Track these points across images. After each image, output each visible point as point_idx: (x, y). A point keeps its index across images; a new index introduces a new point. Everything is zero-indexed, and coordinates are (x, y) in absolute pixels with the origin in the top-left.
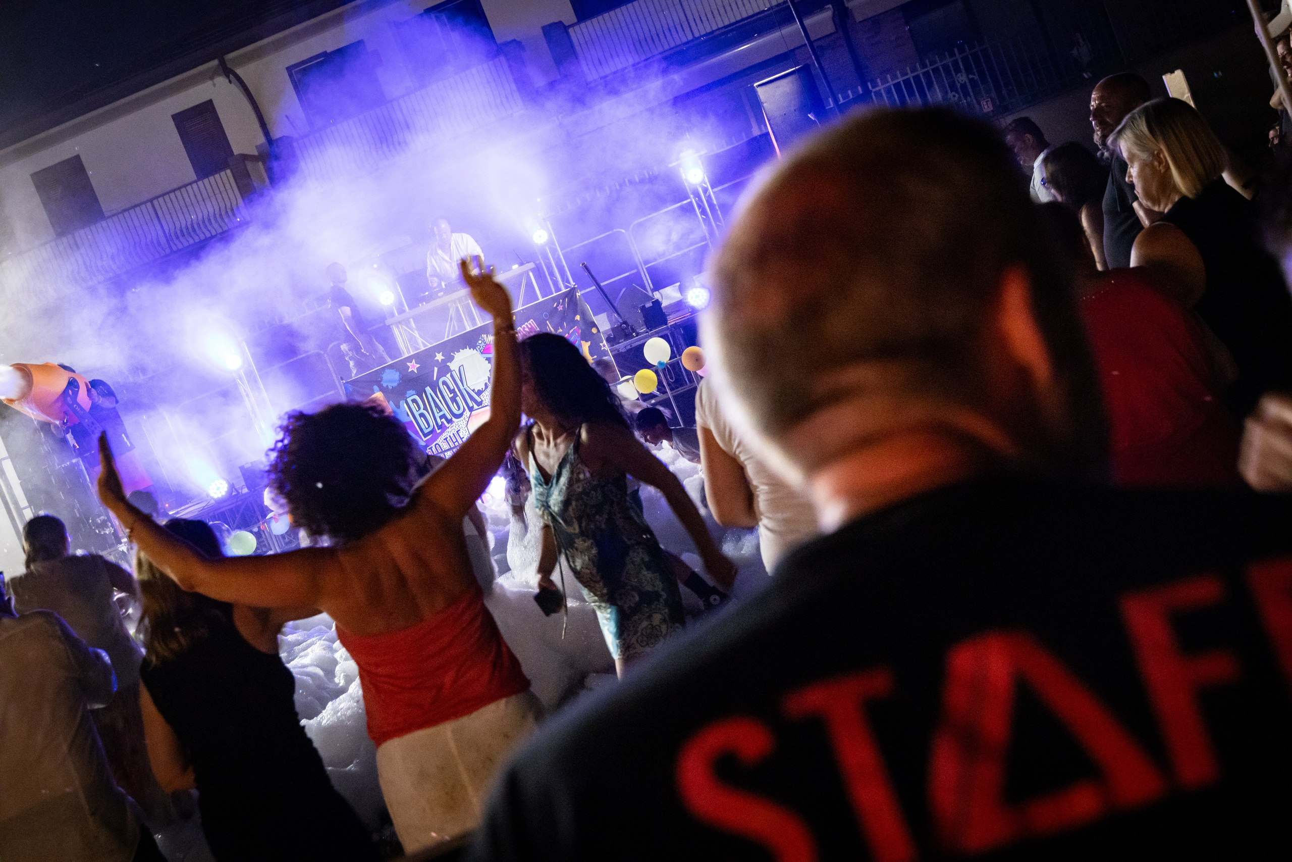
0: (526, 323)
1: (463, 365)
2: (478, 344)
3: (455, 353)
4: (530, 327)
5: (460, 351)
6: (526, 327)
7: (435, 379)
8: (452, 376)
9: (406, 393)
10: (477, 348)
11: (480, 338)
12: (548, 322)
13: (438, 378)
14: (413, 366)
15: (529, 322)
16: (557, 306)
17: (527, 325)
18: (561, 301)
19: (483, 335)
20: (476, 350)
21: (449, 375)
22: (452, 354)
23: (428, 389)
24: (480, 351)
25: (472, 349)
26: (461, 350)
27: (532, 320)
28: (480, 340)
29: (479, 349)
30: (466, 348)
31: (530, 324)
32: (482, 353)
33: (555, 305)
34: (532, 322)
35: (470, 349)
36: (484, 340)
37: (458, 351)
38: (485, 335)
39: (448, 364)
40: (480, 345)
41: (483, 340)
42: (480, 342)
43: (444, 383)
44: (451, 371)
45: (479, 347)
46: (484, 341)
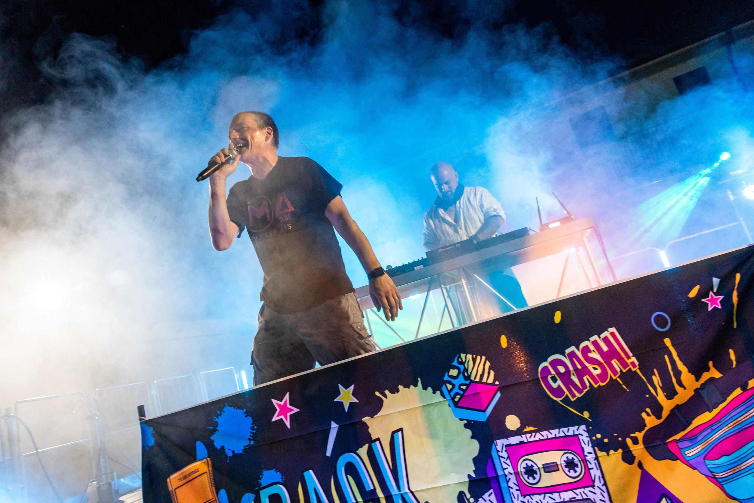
0: (595, 338)
1: (401, 430)
2: (446, 378)
3: (387, 392)
4: (605, 348)
5: (398, 391)
6: (592, 348)
7: (329, 453)
8: (371, 454)
9: (262, 474)
10: (444, 389)
11: (455, 363)
12: (667, 342)
13: (338, 452)
14: (284, 410)
15: (603, 336)
16: (703, 294)
17: (595, 343)
18: (716, 281)
19: (463, 356)
20: (442, 395)
21: (363, 451)
22: (377, 394)
23: (310, 476)
24: (453, 399)
25: (430, 389)
26: (401, 387)
27: (613, 330)
28: (455, 367)
29: (450, 391)
30: (416, 385)
31: (606, 340)
32: (456, 405)
33: (693, 294)
34: (613, 334)
35: (425, 388)
36: (466, 370)
37: (394, 390)
38: (469, 356)
39: (366, 419)
40: (453, 381)
41: (462, 367)
42: (454, 372)
43: (351, 469)
44: (371, 441)
45: (450, 387)
46: (465, 373)
